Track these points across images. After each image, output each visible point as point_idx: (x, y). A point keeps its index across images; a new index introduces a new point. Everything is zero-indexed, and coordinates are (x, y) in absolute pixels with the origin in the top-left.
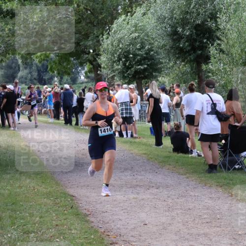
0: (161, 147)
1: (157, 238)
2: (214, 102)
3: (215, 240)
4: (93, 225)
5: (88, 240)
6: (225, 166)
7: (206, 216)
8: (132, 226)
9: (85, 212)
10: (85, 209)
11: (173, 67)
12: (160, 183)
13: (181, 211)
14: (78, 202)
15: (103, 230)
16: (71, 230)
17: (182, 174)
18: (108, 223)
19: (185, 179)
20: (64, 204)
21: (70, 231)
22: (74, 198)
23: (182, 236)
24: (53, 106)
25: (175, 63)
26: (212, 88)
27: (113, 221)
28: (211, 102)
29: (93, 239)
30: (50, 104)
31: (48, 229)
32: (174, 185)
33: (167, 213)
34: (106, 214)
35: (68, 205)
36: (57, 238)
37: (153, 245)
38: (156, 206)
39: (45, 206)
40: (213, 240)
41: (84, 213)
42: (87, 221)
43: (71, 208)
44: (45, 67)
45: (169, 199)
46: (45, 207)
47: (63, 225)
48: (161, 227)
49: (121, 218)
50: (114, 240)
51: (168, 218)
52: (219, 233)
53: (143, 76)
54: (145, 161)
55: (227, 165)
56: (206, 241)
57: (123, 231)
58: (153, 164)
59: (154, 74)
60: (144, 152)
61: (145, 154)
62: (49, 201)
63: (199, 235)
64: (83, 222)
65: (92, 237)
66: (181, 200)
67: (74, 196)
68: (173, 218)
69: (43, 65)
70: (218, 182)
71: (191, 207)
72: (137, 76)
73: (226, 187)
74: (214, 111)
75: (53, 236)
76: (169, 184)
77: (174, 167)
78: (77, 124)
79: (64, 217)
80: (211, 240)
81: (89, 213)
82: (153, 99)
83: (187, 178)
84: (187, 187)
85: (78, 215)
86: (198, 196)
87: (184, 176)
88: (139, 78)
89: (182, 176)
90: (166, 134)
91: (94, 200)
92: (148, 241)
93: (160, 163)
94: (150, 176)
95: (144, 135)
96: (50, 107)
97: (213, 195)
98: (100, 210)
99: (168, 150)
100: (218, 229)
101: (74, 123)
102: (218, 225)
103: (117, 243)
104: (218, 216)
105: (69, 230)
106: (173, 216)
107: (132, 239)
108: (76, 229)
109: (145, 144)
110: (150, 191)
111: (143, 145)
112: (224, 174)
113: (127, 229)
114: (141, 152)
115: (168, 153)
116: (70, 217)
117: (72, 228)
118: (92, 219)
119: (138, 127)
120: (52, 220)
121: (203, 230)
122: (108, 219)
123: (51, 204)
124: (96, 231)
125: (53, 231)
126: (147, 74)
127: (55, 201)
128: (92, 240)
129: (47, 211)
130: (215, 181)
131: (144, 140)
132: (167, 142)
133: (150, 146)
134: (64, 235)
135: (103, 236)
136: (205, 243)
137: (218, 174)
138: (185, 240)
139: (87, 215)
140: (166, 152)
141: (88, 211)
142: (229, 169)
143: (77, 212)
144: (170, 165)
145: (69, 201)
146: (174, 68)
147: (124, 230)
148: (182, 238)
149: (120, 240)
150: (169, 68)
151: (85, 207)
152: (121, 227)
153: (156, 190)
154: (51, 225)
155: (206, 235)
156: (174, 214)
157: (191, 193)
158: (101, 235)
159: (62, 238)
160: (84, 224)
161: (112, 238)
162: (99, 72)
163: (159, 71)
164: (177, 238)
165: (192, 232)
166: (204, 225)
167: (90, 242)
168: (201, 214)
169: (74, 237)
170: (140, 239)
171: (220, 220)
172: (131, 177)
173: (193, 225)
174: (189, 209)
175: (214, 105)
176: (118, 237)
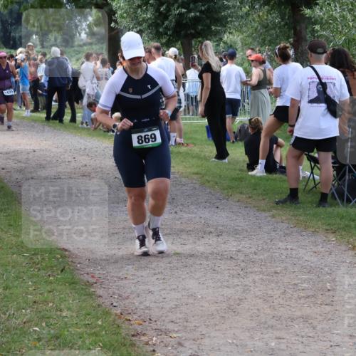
0: (226, 160)
1: (216, 325)
2: (323, 81)
3: (322, 329)
4: (101, 300)
5: (92, 328)
6: (341, 195)
7: (305, 285)
8: (172, 304)
9: (86, 278)
10: (88, 274)
11: (247, 14)
12: (223, 226)
13: (261, 276)
14: (74, 260)
15: (119, 312)
16: (61, 311)
17: (264, 211)
18: (128, 298)
19: (269, 218)
20: (49, 265)
21: (59, 313)
22: (67, 253)
23: (263, 321)
24: (28, 87)
25: (252, 7)
26: (323, 53)
27: (138, 295)
28: (318, 80)
29: (100, 326)
30: (24, 84)
31: (19, 309)
32: (249, 230)
33: (236, 281)
34: (124, 282)
35: (56, 266)
36: (36, 326)
37: (209, 337)
38: (216, 268)
39: (13, 267)
40: (319, 327)
41: (85, 280)
42: (90, 295)
43: (62, 271)
44: (15, 16)
45: (240, 254)
46: (14, 270)
47: (46, 302)
48: (224, 305)
49: (152, 289)
50: (139, 329)
51: (238, 288)
52: (330, 316)
53: (193, 31)
54: (197, 186)
55: (346, 193)
56: (307, 330)
57: (155, 313)
58: (210, 193)
59: (213, 28)
60: (196, 170)
61: (197, 174)
62: (20, 259)
63: (293, 320)
64: (83, 298)
65: (100, 323)
66: (262, 257)
67: (66, 250)
68: (246, 289)
69: (11, 12)
70: (329, 225)
71: (278, 270)
72: (182, 33)
73: (343, 233)
74: (323, 96)
75: (29, 321)
76: (240, 228)
77: (250, 197)
78: (73, 119)
79: (48, 288)
80: (314, 328)
81: (94, 280)
82: (209, 75)
83: (273, 216)
84: (273, 234)
85: (73, 283)
86: (291, 249)
87: (267, 214)
88: (186, 36)
89: (264, 214)
90: (236, 138)
91: (104, 257)
92: (200, 329)
93: (224, 189)
94: (205, 214)
95: (196, 139)
96: (23, 89)
97: (320, 247)
98: (115, 275)
99: (238, 167)
100: (328, 308)
101: (67, 117)
102: (328, 302)
103: (144, 335)
104: (328, 284)
105: (57, 310)
106: (246, 285)
107: (170, 326)
108: (69, 309)
109: (198, 157)
110: (206, 240)
111: (194, 157)
112: (341, 209)
113: (162, 308)
114: (189, 170)
115: (238, 172)
116: (59, 288)
117: (63, 306)
118: (100, 292)
119: (185, 124)
120: (27, 294)
121: (300, 310)
122: (129, 291)
123: (24, 264)
124: (107, 313)
125: (28, 313)
126: (200, 28)
127: (31, 258)
128: (98, 329)
129: (17, 278)
130: (323, 221)
131: (196, 149)
132: (237, 152)
133: (206, 159)
134: (47, 320)
135: (119, 321)
136: (303, 334)
137: (329, 209)
138: (267, 328)
139: (92, 285)
140: (235, 170)
141: (93, 277)
142: (349, 201)
143: (73, 278)
144: (241, 193)
145: (58, 259)
146: (250, 18)
147: (157, 310)
148: (262, 325)
149: (148, 328)
150: (242, 17)
151: (87, 270)
152: (152, 305)
153: (215, 239)
154: (25, 302)
155: (305, 319)
156: (248, 281)
157: (280, 244)
158: (114, 320)
159: (44, 324)
160: (84, 301)
161: (136, 326)
162: (113, 25)
163: (223, 22)
164: (254, 324)
165: (280, 314)
166: (303, 301)
167: (94, 332)
168: (296, 282)
169: (66, 324)
170: (186, 327)
171: (331, 293)
172: (171, 216)
173: (282, 302)
174: (276, 273)
175: (323, 86)
176: (147, 323)
